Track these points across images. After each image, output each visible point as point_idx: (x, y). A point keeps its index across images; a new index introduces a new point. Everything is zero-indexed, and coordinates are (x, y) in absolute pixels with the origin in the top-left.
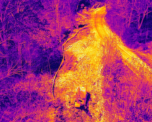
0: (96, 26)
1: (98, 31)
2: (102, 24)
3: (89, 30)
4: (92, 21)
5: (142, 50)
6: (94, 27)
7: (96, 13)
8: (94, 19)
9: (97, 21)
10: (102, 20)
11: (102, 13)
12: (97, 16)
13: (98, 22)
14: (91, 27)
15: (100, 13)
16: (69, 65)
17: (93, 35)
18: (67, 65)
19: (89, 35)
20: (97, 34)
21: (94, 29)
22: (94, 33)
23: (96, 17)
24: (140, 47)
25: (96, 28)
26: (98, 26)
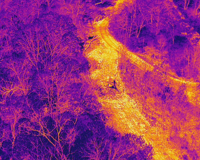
0: (103, 37)
1: (106, 41)
2: (107, 35)
3: (99, 41)
4: (98, 33)
6: (101, 38)
7: (99, 26)
8: (99, 31)
9: (102, 33)
10: (106, 31)
11: (104, 26)
12: (101, 28)
13: (103, 34)
14: (100, 38)
15: (103, 26)
17: (103, 45)
19: (100, 45)
20: (106, 43)
21: (102, 40)
23: (100, 30)
25: (104, 39)
26: (105, 37)
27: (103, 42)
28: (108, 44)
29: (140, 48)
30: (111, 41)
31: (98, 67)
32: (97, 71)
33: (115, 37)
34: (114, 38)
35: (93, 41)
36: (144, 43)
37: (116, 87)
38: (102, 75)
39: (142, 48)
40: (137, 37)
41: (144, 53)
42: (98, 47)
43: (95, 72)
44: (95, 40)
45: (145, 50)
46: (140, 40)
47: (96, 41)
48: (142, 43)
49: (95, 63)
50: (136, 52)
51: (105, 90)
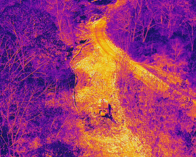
0: (98, 41)
1: (101, 46)
2: (104, 39)
3: (92, 45)
4: (92, 36)
5: (149, 63)
6: (96, 42)
7: (95, 27)
8: (94, 33)
9: (98, 35)
10: (102, 34)
11: (101, 27)
12: (96, 30)
13: (99, 37)
14: (94, 43)
15: (99, 27)
16: (83, 81)
17: (97, 51)
18: (81, 82)
19: (94, 51)
20: (102, 49)
21: (97, 44)
22: (99, 49)
23: (96, 32)
24: (146, 60)
25: (99, 43)
26: (101, 41)
27: (97, 48)
28: (105, 51)
29: (147, 57)
30: (108, 46)
31: (88, 84)
32: (86, 89)
33: (114, 40)
34: (113, 43)
35: (84, 46)
36: (153, 49)
37: (111, 115)
38: (93, 95)
39: (150, 56)
40: (142, 40)
41: (152, 63)
42: (91, 54)
43: (83, 90)
44: (87, 44)
45: (155, 59)
46: (147, 46)
47: (88, 46)
48: (150, 49)
49: (85, 78)
50: (141, 62)
51: (95, 120)
